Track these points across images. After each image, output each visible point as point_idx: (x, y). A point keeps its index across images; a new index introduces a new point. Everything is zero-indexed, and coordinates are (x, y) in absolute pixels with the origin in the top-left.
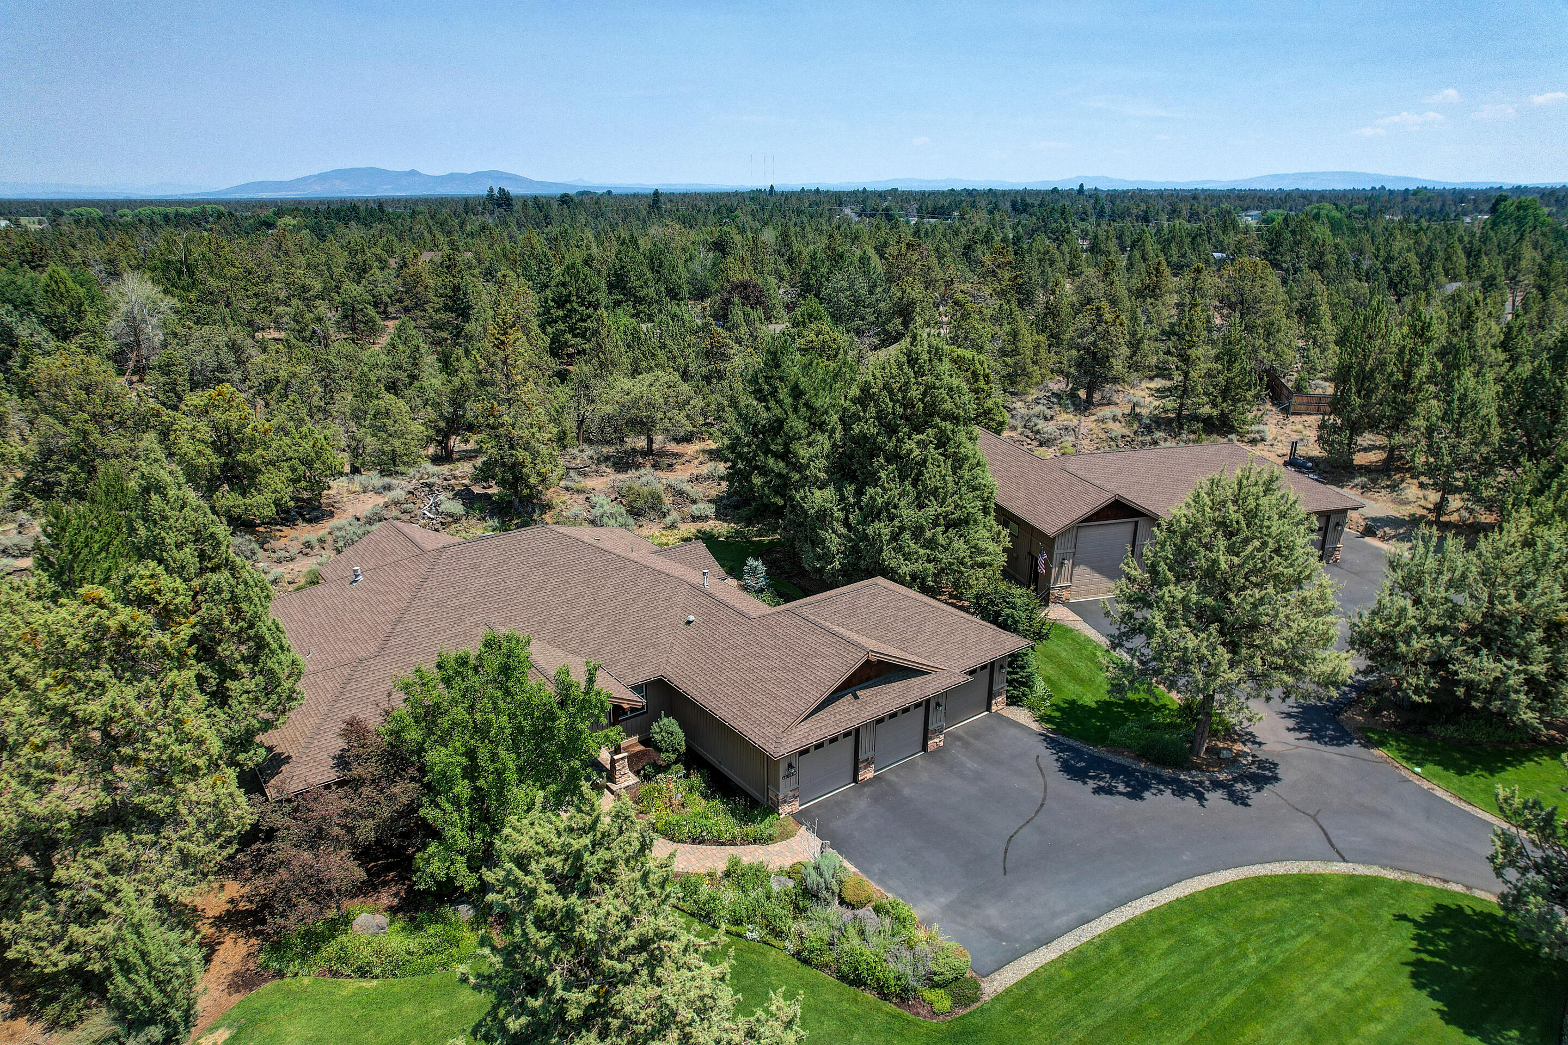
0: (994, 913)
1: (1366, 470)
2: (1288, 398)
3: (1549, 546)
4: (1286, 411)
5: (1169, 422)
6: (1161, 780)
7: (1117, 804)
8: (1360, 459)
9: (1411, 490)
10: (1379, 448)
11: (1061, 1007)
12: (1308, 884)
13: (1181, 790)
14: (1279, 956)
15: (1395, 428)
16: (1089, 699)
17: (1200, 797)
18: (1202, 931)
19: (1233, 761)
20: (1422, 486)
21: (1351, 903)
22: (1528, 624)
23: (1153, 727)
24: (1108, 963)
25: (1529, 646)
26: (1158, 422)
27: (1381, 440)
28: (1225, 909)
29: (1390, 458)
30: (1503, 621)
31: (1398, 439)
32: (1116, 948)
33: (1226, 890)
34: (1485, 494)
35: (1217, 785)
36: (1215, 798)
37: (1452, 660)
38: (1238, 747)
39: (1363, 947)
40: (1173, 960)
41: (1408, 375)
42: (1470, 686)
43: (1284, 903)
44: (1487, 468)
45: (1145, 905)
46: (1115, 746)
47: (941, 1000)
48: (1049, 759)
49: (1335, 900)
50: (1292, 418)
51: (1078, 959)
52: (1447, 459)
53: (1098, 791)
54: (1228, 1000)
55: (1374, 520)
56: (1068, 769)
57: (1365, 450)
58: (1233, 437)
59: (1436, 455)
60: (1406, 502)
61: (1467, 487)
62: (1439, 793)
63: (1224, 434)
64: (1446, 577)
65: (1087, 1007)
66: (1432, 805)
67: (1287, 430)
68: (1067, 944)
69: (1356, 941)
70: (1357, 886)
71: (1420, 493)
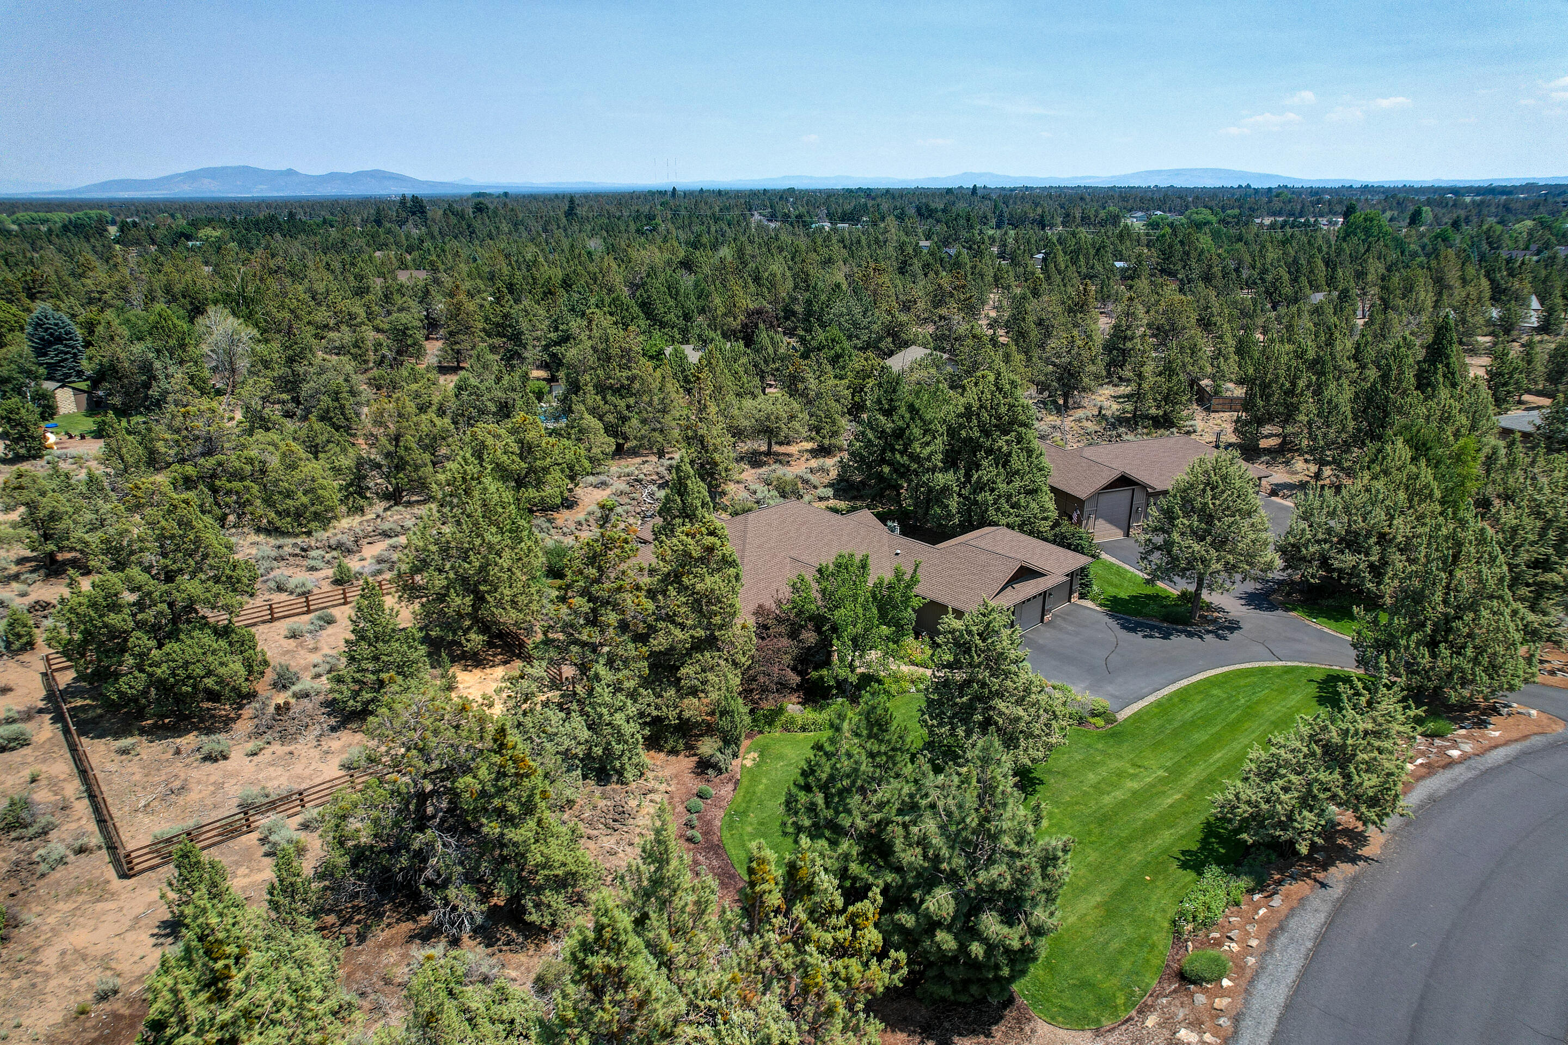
0: (1110, 689)
1: (1268, 451)
2: (1209, 400)
3: (1378, 491)
4: (1208, 410)
5: (1127, 420)
6: (1177, 631)
7: (1157, 643)
8: (1264, 444)
9: (1299, 464)
10: (1275, 435)
11: (1156, 723)
12: (1264, 671)
13: (1190, 635)
14: (1255, 698)
15: (1286, 421)
16: (1123, 595)
17: (1201, 637)
18: (1215, 692)
19: (1215, 621)
20: (1306, 461)
21: (1286, 677)
22: (1368, 536)
23: (1164, 606)
24: (1174, 705)
25: (1370, 547)
26: (1120, 421)
27: (1277, 430)
28: (1225, 683)
29: (1284, 443)
30: (1357, 534)
31: (1290, 429)
32: (1176, 700)
33: (1225, 675)
34: (1347, 465)
35: (1208, 632)
36: (1209, 638)
37: (1330, 558)
38: (1216, 614)
39: (1294, 693)
40: (1205, 703)
41: (1294, 384)
42: (1340, 571)
43: (1255, 679)
44: (1346, 447)
45: (1184, 683)
46: (1146, 616)
47: (1100, 722)
48: (1113, 623)
49: (1279, 676)
50: (1213, 415)
51: (1159, 704)
52: (1322, 443)
53: (1144, 637)
54: (1234, 715)
55: (1276, 485)
56: (1123, 627)
57: (1266, 437)
58: (1174, 430)
59: (1315, 439)
60: (1296, 473)
61: (1334, 461)
62: (1326, 630)
63: (1168, 428)
64: (1325, 511)
65: (1170, 721)
66: (1322, 636)
67: (1211, 423)
68: (1151, 699)
69: (1291, 690)
70: (1288, 671)
71: (1305, 466)
